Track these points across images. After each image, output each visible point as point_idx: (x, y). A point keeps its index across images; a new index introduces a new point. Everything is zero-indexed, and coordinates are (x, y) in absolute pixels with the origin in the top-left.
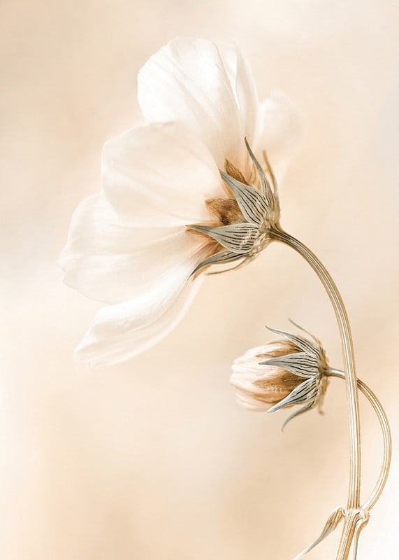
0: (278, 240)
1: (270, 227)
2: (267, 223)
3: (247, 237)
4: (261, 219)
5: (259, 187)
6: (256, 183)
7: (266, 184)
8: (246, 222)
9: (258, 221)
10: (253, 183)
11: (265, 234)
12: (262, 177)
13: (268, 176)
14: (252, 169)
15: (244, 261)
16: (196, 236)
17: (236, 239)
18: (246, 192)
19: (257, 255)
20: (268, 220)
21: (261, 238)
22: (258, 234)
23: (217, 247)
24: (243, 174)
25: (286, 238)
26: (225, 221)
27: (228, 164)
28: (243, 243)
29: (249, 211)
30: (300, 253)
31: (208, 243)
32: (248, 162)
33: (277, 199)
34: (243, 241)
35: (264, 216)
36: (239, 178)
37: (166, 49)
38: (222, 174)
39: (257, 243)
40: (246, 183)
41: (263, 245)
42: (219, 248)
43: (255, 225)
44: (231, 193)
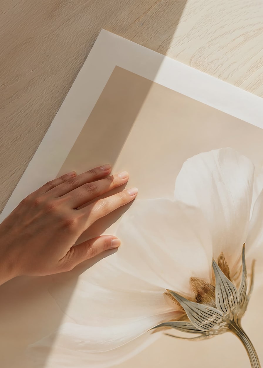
0: (234, 332)
1: (232, 320)
2: (231, 315)
3: (211, 319)
4: (228, 310)
5: (238, 286)
6: (237, 281)
7: (244, 286)
8: (215, 307)
9: (225, 311)
10: (235, 280)
11: (225, 323)
12: (243, 279)
13: (248, 280)
14: (238, 270)
15: (199, 337)
16: (170, 301)
17: (202, 317)
18: (226, 285)
19: (212, 336)
20: (233, 313)
21: (221, 324)
22: (220, 321)
23: (184, 316)
24: (230, 270)
25: (241, 334)
26: (199, 299)
27: (222, 257)
28: (206, 322)
29: (221, 300)
30: (247, 350)
31: (177, 310)
32: (238, 262)
33: (248, 300)
34: (206, 321)
35: (232, 309)
36: (226, 272)
37: (215, 153)
38: (213, 263)
39: (216, 327)
40: (229, 278)
41: (220, 331)
42: (184, 318)
43: (221, 313)
44: (214, 280)
